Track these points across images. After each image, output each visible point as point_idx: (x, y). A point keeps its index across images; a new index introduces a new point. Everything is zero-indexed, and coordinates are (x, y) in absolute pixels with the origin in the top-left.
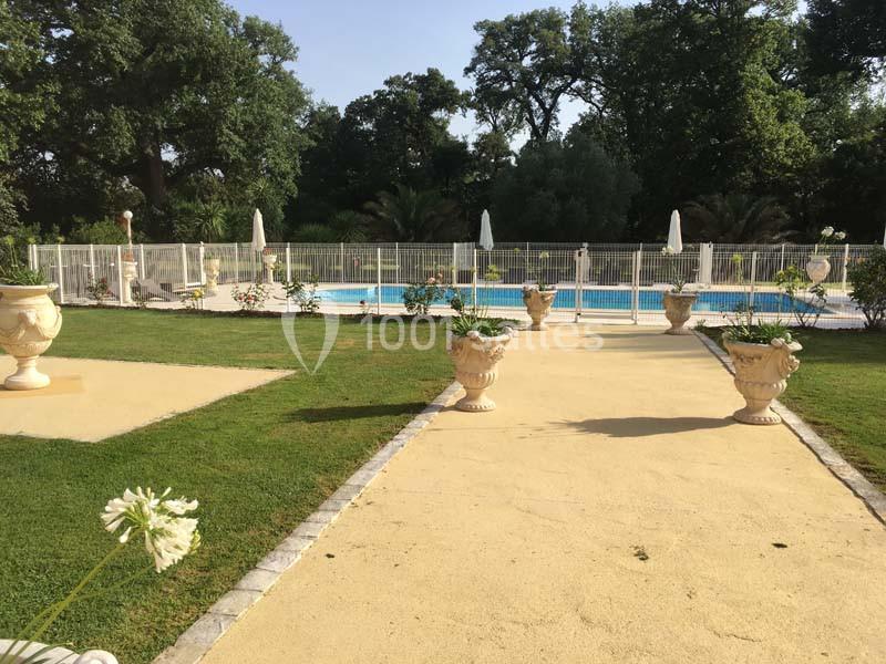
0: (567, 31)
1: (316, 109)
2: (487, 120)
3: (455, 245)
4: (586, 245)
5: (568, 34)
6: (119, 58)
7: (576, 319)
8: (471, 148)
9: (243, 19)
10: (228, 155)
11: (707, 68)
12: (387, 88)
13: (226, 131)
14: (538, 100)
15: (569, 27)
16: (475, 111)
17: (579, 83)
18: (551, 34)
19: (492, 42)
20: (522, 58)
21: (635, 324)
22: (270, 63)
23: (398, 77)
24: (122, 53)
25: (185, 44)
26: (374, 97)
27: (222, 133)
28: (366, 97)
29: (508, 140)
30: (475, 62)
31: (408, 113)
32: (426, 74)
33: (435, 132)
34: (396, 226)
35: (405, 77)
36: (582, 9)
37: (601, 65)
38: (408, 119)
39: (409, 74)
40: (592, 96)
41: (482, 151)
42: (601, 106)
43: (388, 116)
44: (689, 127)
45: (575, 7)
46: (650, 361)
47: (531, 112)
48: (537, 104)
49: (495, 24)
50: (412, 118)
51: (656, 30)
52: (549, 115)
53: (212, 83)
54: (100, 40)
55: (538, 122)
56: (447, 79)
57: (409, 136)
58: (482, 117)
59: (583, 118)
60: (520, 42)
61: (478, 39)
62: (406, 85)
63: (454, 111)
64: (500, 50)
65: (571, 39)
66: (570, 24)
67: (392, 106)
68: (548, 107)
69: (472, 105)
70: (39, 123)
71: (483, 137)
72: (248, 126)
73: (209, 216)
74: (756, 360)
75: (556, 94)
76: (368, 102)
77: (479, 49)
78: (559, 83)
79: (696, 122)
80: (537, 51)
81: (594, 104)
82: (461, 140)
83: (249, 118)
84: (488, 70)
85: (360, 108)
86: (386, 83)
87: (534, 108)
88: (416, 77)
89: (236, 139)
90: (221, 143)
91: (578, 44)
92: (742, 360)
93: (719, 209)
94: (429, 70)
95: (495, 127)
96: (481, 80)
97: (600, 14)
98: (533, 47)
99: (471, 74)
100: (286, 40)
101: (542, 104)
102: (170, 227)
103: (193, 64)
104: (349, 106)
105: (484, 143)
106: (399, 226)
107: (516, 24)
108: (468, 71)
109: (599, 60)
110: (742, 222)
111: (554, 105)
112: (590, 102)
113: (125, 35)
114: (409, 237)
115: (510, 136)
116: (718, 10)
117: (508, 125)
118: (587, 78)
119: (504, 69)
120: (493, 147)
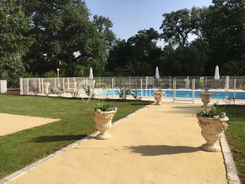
0: (190, 15)
1: (117, 40)
2: (168, 41)
3: (147, 77)
4: (188, 77)
5: (190, 16)
6: (57, 27)
7: (174, 101)
8: (162, 49)
9: (99, 17)
10: (87, 53)
11: (232, 23)
12: (138, 34)
13: (87, 46)
14: (181, 35)
15: (190, 14)
16: (164, 39)
17: (194, 30)
18: (185, 16)
19: (167, 19)
20: (176, 23)
21: (193, 103)
22: (106, 28)
23: (142, 31)
24: (58, 26)
25: (75, 22)
26: (135, 36)
27: (86, 47)
28: (133, 37)
29: (173, 47)
30: (163, 25)
31: (144, 40)
32: (150, 29)
33: (152, 45)
34: (133, 72)
35: (144, 30)
36: (195, 8)
37: (201, 24)
38: (144, 42)
39: (145, 30)
40: (198, 33)
41: (166, 50)
42: (201, 36)
43: (139, 42)
44: (227, 41)
45: (193, 8)
46: (188, 118)
47: (179, 39)
48: (181, 36)
49: (168, 14)
50: (145, 42)
51: (216, 12)
52: (184, 39)
53: (82, 33)
54: (52, 23)
55: (181, 41)
56: (155, 30)
57: (144, 47)
58: (166, 41)
59: (196, 40)
60: (176, 19)
61: (164, 19)
62: (144, 33)
63: (157, 39)
64: (169, 21)
65: (191, 17)
66: (190, 13)
67: (140, 39)
68: (184, 37)
69: (163, 38)
70: (31, 45)
71: (166, 46)
72: (93, 45)
73: (79, 70)
74: (207, 125)
75: (187, 33)
76: (134, 38)
77: (164, 22)
78: (188, 30)
79: (229, 39)
80: (181, 21)
81: (199, 36)
82: (160, 47)
83: (94, 43)
84: (167, 27)
85: (131, 40)
86: (138, 32)
87: (180, 37)
88: (147, 30)
89: (90, 48)
90: (85, 49)
91: (193, 18)
92: (202, 124)
93: (234, 65)
94: (151, 28)
95: (170, 43)
96: (164, 30)
97: (200, 10)
98: (180, 20)
99: (162, 29)
100: (110, 22)
101: (183, 36)
102: (73, 73)
103: (77, 28)
104: (128, 39)
105: (166, 48)
106: (134, 72)
107: (175, 14)
108: (161, 28)
109: (200, 22)
110: (242, 69)
111: (186, 36)
112: (198, 35)
113: (59, 21)
114: (137, 75)
115: (174, 46)
116: (236, 6)
117: (173, 43)
118: (197, 28)
119: (171, 27)
120: (169, 49)
